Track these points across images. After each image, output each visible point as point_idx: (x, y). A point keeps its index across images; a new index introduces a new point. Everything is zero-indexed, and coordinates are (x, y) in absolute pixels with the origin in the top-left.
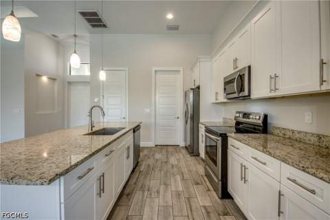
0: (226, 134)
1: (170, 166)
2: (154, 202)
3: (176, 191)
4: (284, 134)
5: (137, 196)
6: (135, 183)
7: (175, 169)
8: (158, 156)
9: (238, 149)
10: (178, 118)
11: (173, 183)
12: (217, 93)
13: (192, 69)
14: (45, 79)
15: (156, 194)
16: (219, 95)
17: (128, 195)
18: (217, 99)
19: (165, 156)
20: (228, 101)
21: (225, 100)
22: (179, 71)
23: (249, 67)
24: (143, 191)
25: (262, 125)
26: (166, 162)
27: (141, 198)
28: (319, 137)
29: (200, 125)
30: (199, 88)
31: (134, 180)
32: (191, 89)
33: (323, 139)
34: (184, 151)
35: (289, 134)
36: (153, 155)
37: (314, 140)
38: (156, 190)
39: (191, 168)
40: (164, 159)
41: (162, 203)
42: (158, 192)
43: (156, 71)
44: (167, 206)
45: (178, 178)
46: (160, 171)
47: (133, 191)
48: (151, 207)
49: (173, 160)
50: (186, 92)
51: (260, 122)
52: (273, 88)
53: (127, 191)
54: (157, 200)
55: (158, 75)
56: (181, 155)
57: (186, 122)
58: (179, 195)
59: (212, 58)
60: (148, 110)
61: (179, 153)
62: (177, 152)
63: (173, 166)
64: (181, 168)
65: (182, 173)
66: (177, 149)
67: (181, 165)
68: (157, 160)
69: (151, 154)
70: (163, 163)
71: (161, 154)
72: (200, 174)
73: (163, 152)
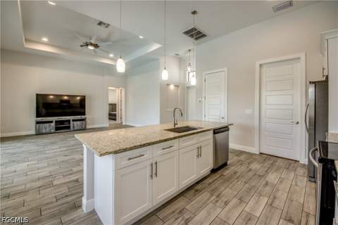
1: (264, 182)
2: (215, 210)
3: (248, 213)
5: (204, 196)
6: (209, 184)
7: (268, 189)
8: (255, 166)
11: (251, 203)
14: (172, 87)
15: (223, 204)
17: (197, 191)
19: (266, 169)
22: (299, 58)
24: (212, 195)
26: (260, 176)
27: (206, 199)
31: (211, 181)
34: (302, 171)
36: (249, 163)
38: (226, 200)
39: (295, 197)
40: (261, 172)
41: (222, 215)
42: (226, 203)
43: (261, 65)
44: (225, 222)
45: (264, 200)
46: (246, 183)
47: (203, 189)
48: (209, 214)
49: (273, 177)
53: (199, 187)
54: (219, 210)
55: (264, 69)
58: (249, 219)
60: (248, 111)
61: (291, 171)
62: (288, 169)
63: (267, 184)
64: (278, 190)
65: (275, 198)
66: (292, 165)
67: (281, 187)
68: (250, 170)
69: (248, 161)
70: (256, 176)
71: (261, 165)
72: (305, 210)
73: (266, 164)
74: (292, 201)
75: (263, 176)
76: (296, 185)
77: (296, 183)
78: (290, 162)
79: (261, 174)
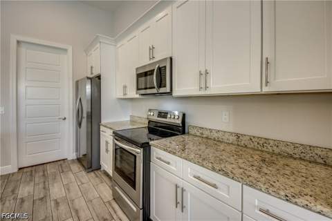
0: (148, 143)
1: (53, 203)
4: (202, 134)
7: (63, 208)
8: (24, 191)
9: (168, 163)
10: (65, 119)
12: (125, 87)
13: (87, 51)
16: (128, 89)
18: (125, 94)
19: (41, 186)
20: (141, 97)
21: (138, 96)
22: (66, 50)
23: (171, 59)
25: (181, 125)
26: (41, 199)
28: (238, 136)
29: (102, 128)
30: (99, 77)
32: (88, 78)
33: (241, 138)
34: (76, 168)
35: (206, 133)
37: (233, 139)
39: (90, 196)
40: (39, 193)
49: (56, 191)
50: (77, 82)
51: (179, 122)
52: (203, 86)
56: (71, 176)
57: (80, 124)
59: (116, 41)
61: (67, 171)
62: (63, 172)
63: (57, 203)
64: (73, 200)
65: (77, 211)
66: (64, 166)
67: (72, 195)
68: (22, 201)
69: (10, 190)
70: (37, 202)
71: (32, 184)
72: (105, 201)
73: (37, 179)
74: (91, 201)
75: (45, 196)
76: (82, 184)
77: (80, 181)
78: (59, 163)
79: (42, 196)
